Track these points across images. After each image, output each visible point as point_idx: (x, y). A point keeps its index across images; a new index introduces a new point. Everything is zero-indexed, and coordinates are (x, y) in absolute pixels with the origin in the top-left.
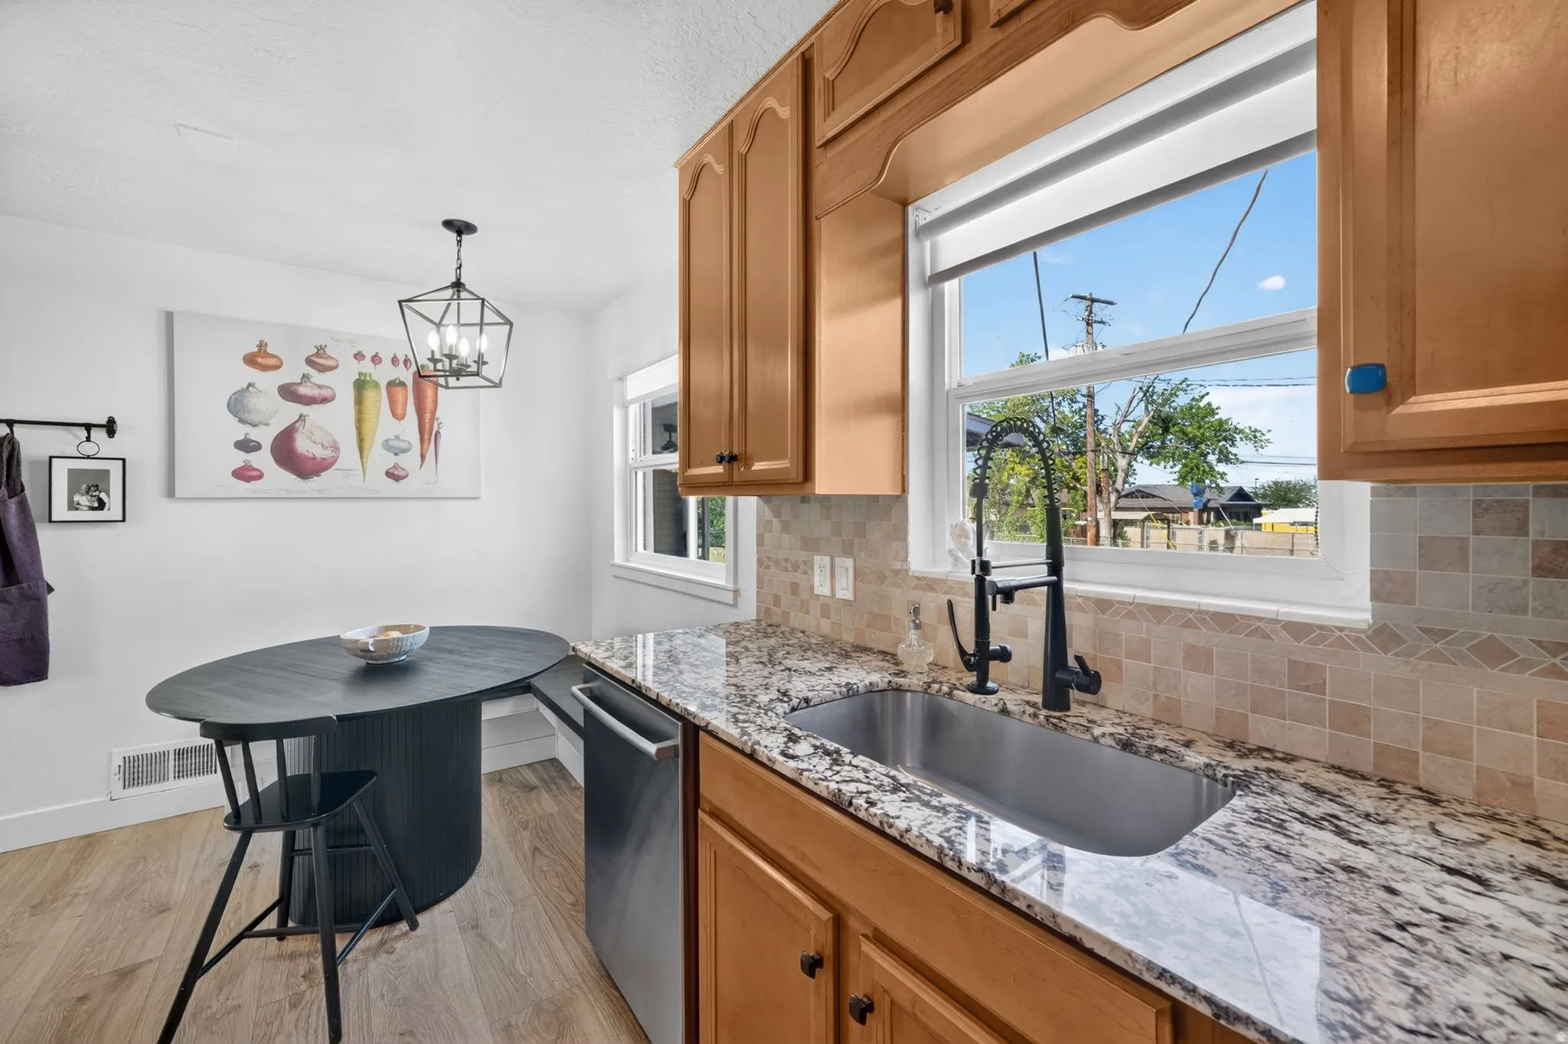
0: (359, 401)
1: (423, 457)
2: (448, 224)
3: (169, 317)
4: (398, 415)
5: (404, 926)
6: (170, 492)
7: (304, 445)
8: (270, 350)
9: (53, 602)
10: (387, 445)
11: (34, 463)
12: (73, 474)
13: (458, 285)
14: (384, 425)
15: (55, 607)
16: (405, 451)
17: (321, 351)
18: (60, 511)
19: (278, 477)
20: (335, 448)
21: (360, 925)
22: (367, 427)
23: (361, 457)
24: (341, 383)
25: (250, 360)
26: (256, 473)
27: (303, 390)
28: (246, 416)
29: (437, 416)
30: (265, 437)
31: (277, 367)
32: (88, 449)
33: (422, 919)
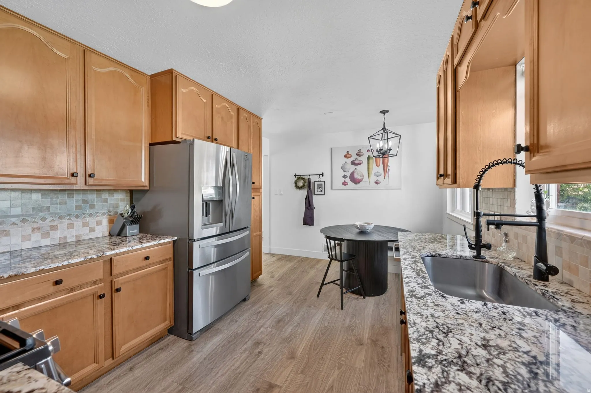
0: (368, 163)
1: (384, 177)
2: (382, 112)
3: (332, 149)
4: (378, 166)
5: (362, 297)
6: (332, 189)
7: (356, 176)
8: (349, 153)
9: (315, 210)
10: (375, 175)
11: (313, 183)
12: (318, 185)
13: (384, 129)
14: (375, 169)
15: (315, 211)
16: (380, 176)
17: (359, 151)
18: (316, 193)
19: (351, 184)
20: (363, 176)
21: (350, 289)
22: (370, 169)
23: (369, 178)
24: (364, 159)
25: (346, 156)
26: (346, 183)
27: (356, 162)
28: (345, 170)
29: (388, 164)
30: (348, 174)
31: (350, 157)
32: (319, 180)
33: (367, 298)
